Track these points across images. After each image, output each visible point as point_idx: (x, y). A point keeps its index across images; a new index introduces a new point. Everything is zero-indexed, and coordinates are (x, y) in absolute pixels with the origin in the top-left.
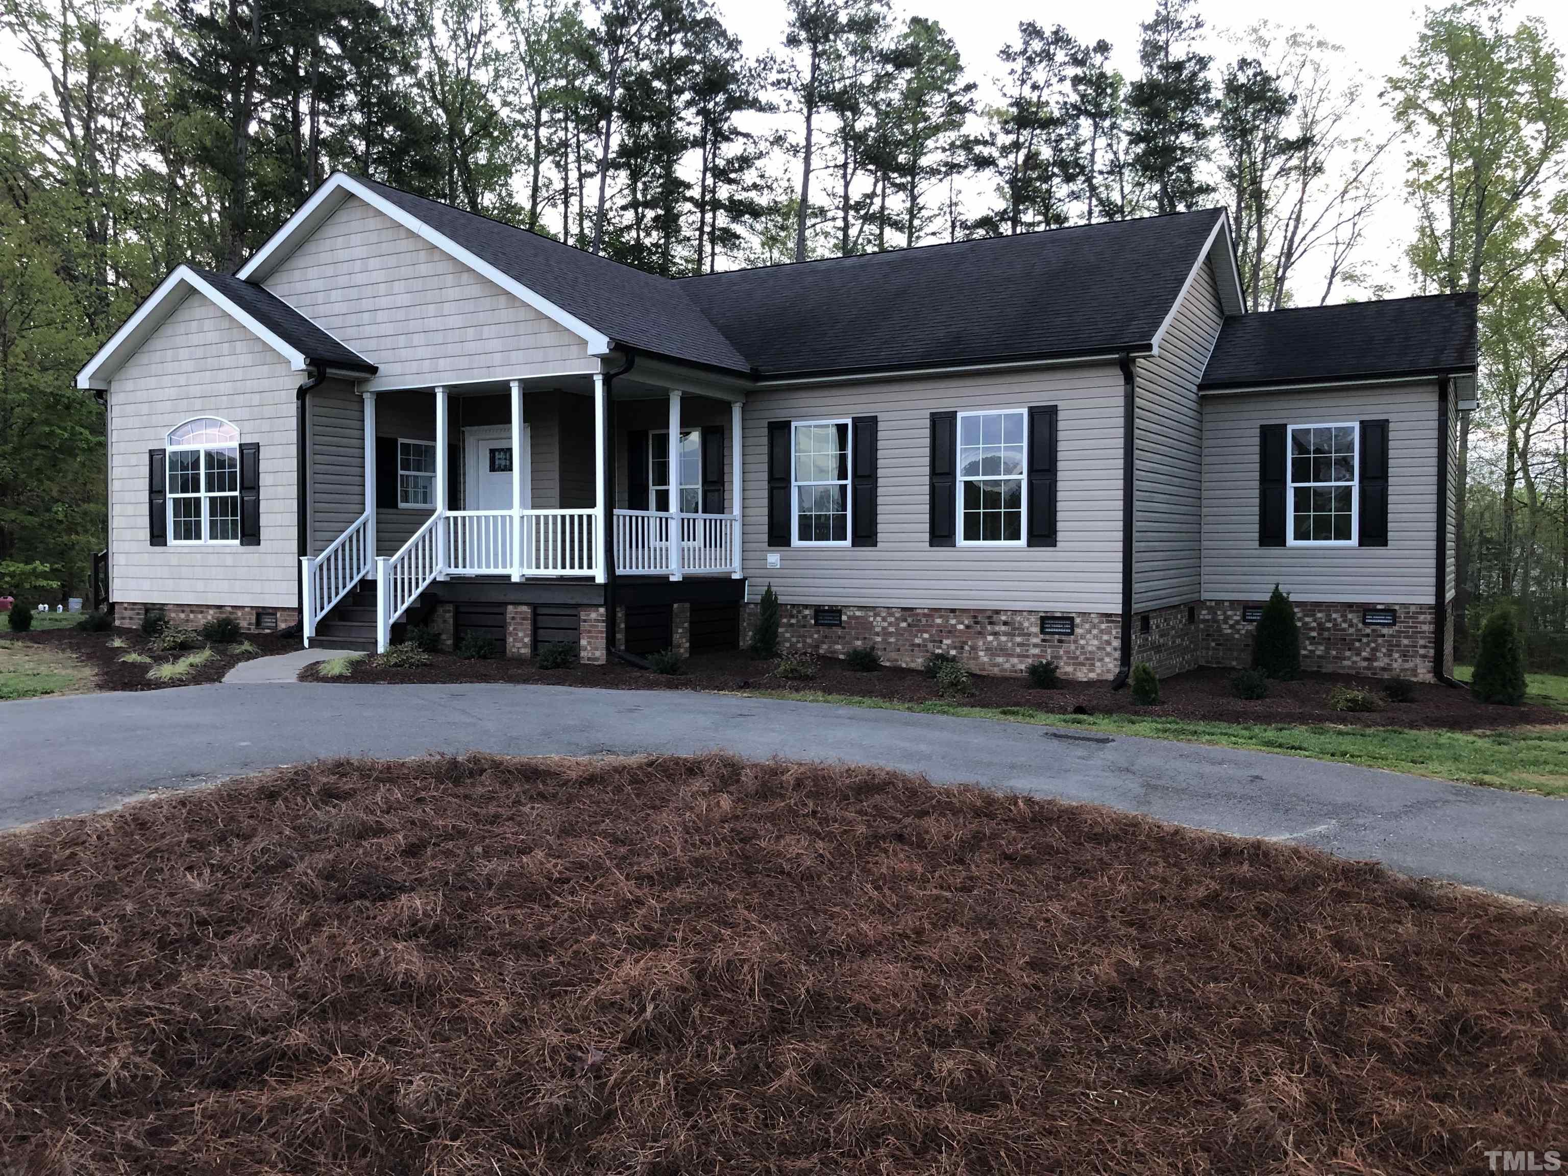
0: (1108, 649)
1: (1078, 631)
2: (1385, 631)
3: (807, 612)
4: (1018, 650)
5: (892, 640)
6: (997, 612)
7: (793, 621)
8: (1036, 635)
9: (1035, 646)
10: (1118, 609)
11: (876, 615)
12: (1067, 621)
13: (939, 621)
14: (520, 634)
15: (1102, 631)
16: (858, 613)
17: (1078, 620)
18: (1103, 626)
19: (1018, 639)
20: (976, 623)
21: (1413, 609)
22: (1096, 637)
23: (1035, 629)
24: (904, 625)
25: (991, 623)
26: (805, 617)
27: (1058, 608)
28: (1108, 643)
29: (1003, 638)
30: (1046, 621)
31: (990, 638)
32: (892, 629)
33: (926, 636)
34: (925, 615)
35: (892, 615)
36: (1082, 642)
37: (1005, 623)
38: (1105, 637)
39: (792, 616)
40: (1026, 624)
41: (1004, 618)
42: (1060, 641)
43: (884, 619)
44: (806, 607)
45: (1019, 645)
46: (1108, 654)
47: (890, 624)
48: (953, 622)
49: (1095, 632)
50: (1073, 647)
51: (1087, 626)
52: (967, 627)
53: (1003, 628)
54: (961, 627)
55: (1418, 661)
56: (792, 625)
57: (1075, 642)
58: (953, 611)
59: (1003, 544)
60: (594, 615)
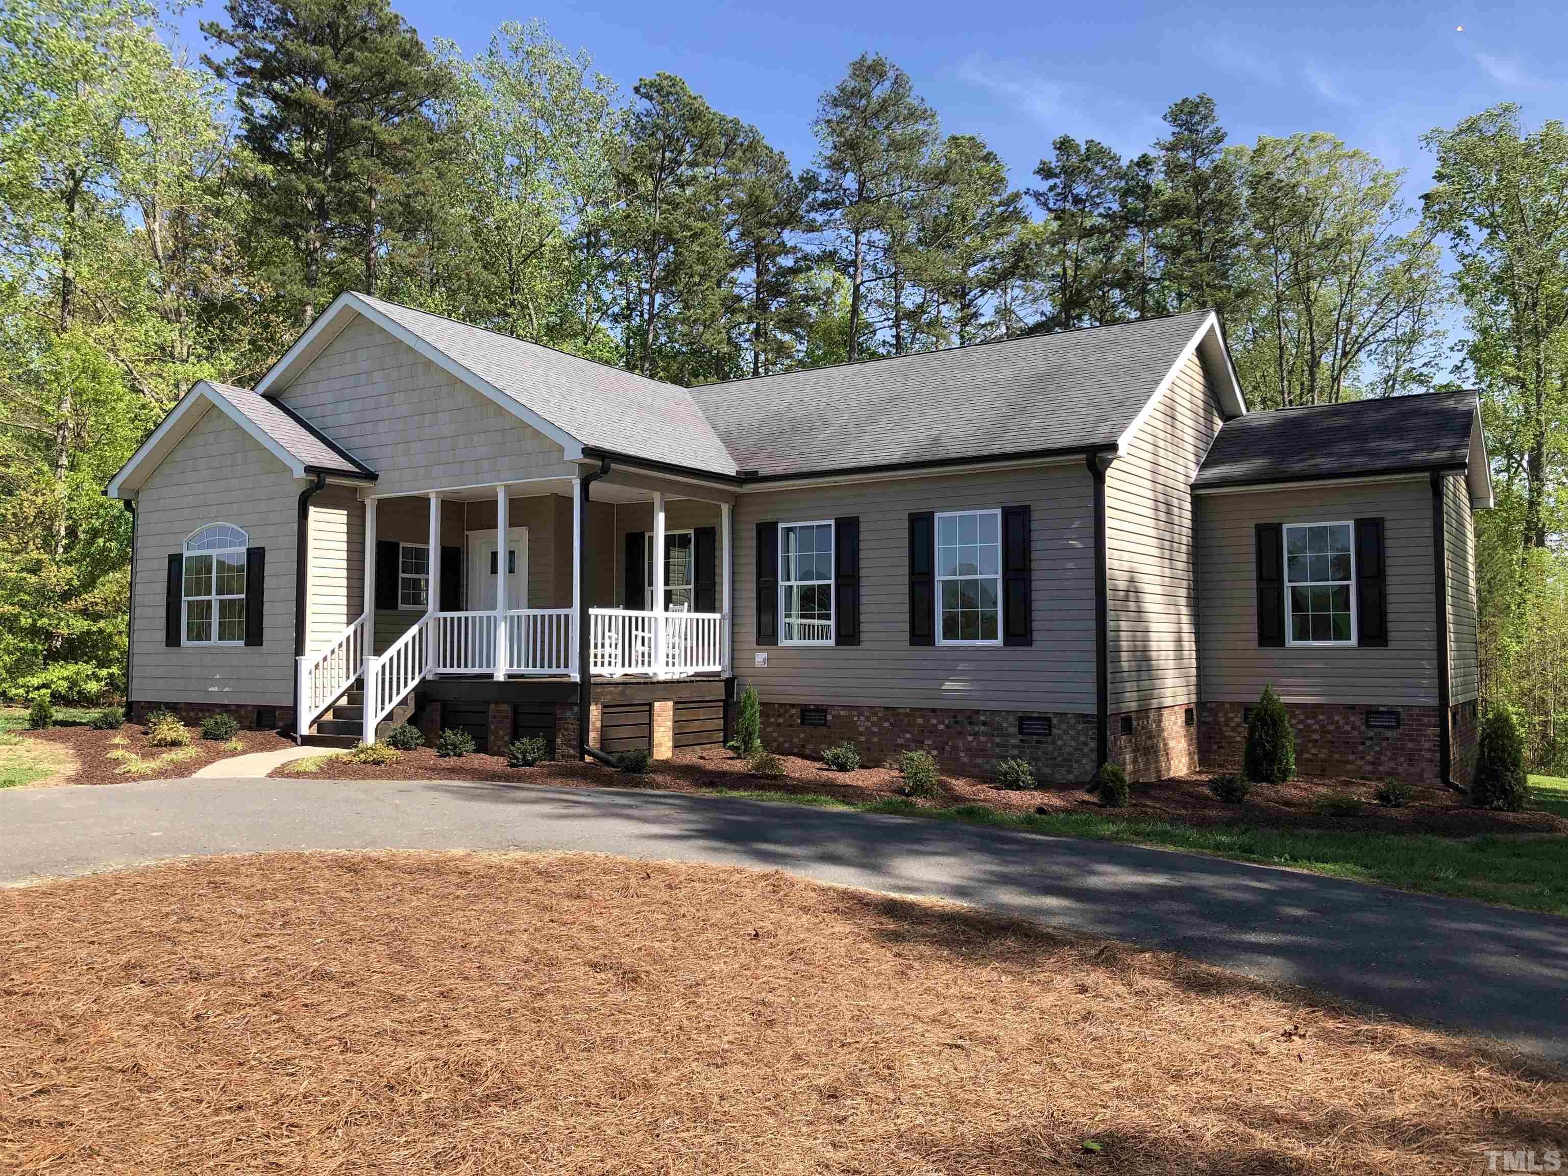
0: (1086, 750)
1: (1055, 731)
2: (1389, 733)
3: (793, 711)
4: (997, 750)
5: (876, 740)
6: (977, 712)
7: (781, 720)
8: (1014, 736)
9: (1014, 746)
10: (1093, 710)
11: (859, 715)
12: (1045, 721)
13: (920, 720)
14: (501, 733)
15: (1078, 732)
16: (842, 713)
17: (1055, 721)
18: (1080, 727)
19: (998, 740)
20: (956, 722)
21: (1416, 711)
22: (1073, 738)
23: (1014, 730)
24: (886, 724)
25: (970, 723)
26: (791, 716)
27: (1035, 708)
28: (1085, 744)
29: (982, 739)
30: (1025, 722)
31: (970, 738)
32: (875, 729)
33: (908, 736)
34: (907, 715)
35: (875, 714)
36: (1060, 743)
37: (985, 723)
38: (1082, 738)
39: (780, 716)
40: (1005, 725)
41: (982, 718)
42: (1038, 742)
43: (868, 719)
44: (793, 706)
45: (998, 745)
46: (1085, 756)
47: (873, 724)
48: (934, 722)
49: (1072, 733)
50: (1050, 748)
51: (1064, 727)
52: (948, 727)
53: (983, 728)
54: (942, 727)
55: (1424, 765)
56: (779, 725)
57: (1053, 742)
58: (934, 710)
59: (979, 643)
60: (568, 713)
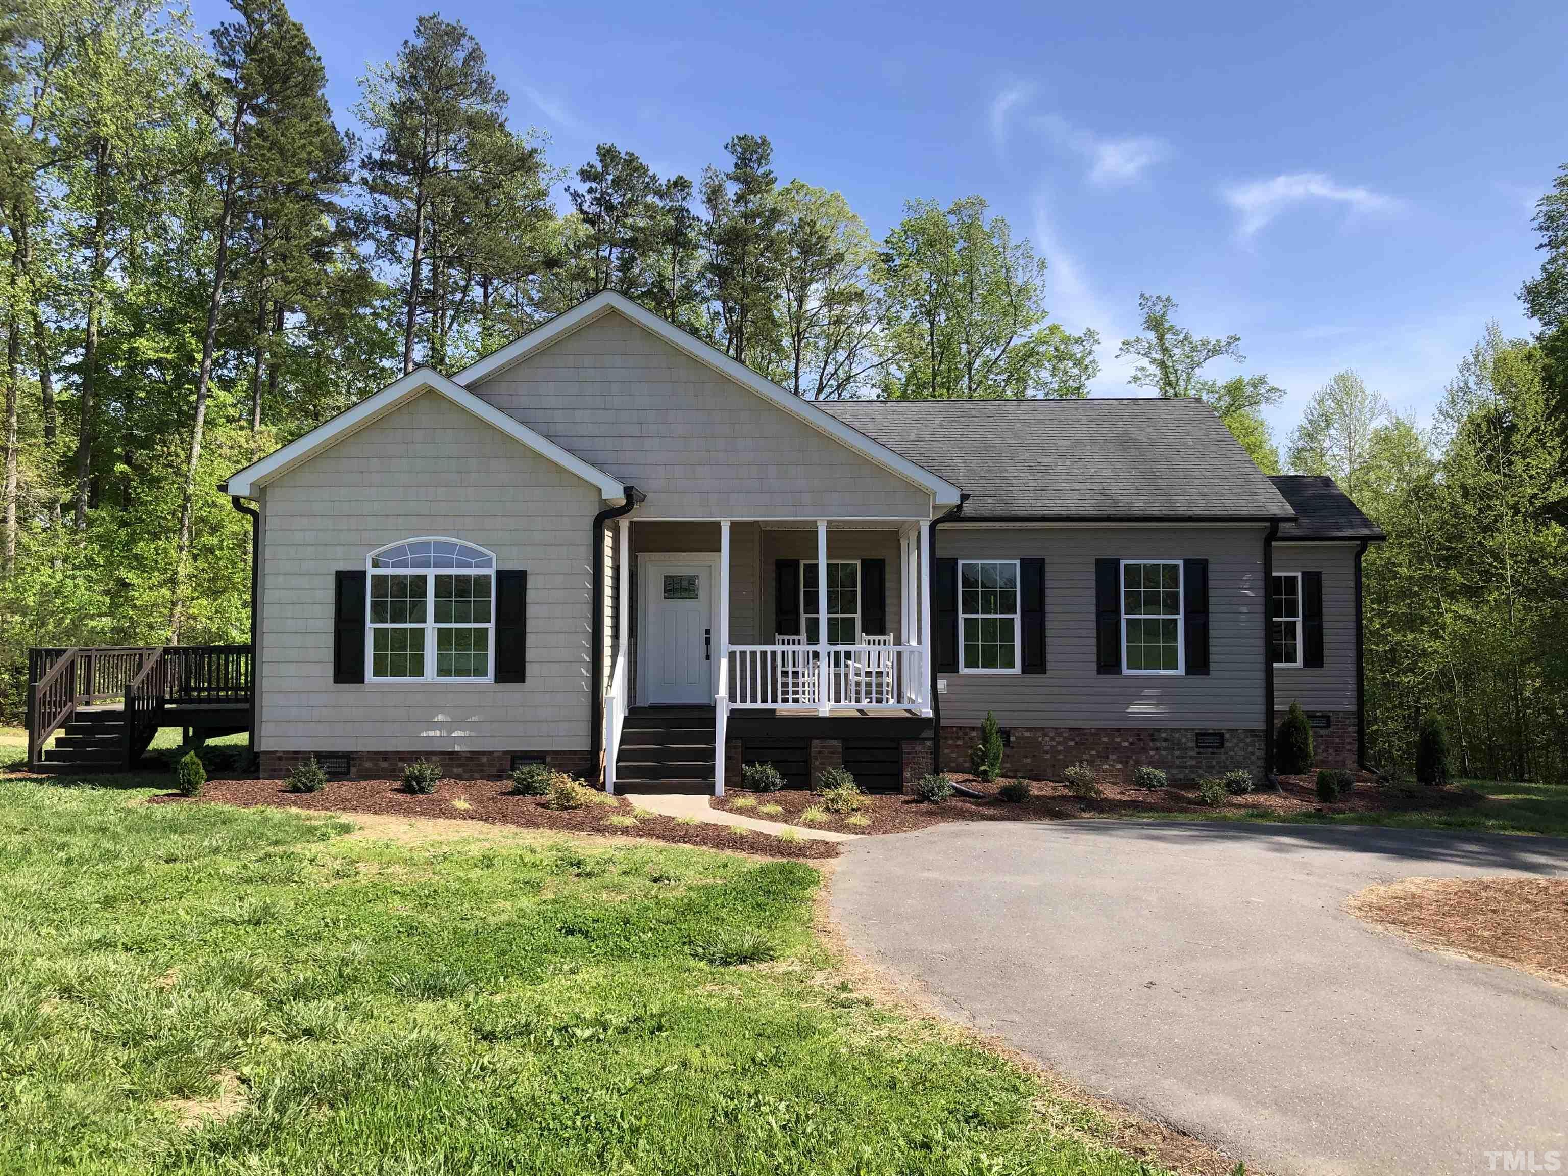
0: (1253, 759)
1: (1227, 744)
3: (974, 734)
4: (1177, 762)
5: (1061, 757)
6: (1159, 730)
7: (959, 742)
8: (1192, 749)
9: (1191, 758)
10: (1261, 726)
11: (1045, 735)
12: (1219, 738)
13: (1105, 739)
15: (1247, 745)
16: (1027, 734)
17: (1227, 736)
18: (1248, 740)
19: (1177, 753)
20: (1140, 740)
21: (1341, 714)
22: (1243, 749)
23: (1191, 744)
24: (1072, 743)
25: (1153, 740)
26: (972, 739)
27: (1211, 725)
28: (1253, 753)
29: (1164, 753)
30: (1201, 736)
31: (1152, 753)
32: (1060, 748)
33: (1093, 752)
34: (1092, 734)
35: (1060, 734)
36: (1232, 753)
37: (1166, 740)
38: (1250, 749)
39: (958, 738)
40: (1184, 740)
41: (1164, 735)
42: (1213, 753)
43: (1052, 739)
44: (973, 729)
45: (1178, 758)
46: (1252, 763)
47: (1059, 743)
48: (1118, 740)
49: (1241, 745)
50: (1223, 758)
51: (1235, 741)
52: (1131, 744)
53: (1164, 744)
54: (1126, 744)
56: (958, 746)
57: (1226, 753)
58: (1119, 730)
59: (1162, 672)
60: (919, 748)
